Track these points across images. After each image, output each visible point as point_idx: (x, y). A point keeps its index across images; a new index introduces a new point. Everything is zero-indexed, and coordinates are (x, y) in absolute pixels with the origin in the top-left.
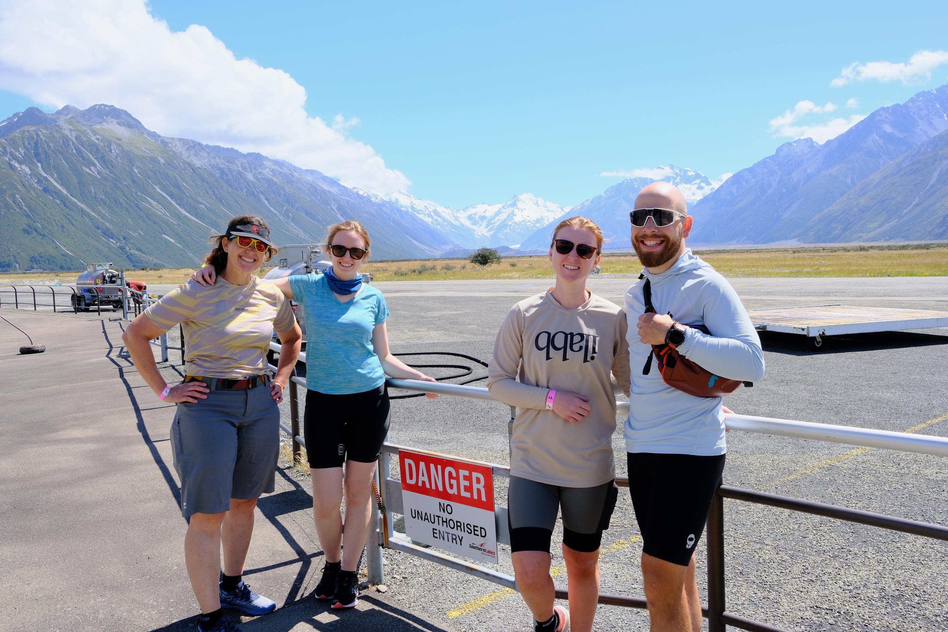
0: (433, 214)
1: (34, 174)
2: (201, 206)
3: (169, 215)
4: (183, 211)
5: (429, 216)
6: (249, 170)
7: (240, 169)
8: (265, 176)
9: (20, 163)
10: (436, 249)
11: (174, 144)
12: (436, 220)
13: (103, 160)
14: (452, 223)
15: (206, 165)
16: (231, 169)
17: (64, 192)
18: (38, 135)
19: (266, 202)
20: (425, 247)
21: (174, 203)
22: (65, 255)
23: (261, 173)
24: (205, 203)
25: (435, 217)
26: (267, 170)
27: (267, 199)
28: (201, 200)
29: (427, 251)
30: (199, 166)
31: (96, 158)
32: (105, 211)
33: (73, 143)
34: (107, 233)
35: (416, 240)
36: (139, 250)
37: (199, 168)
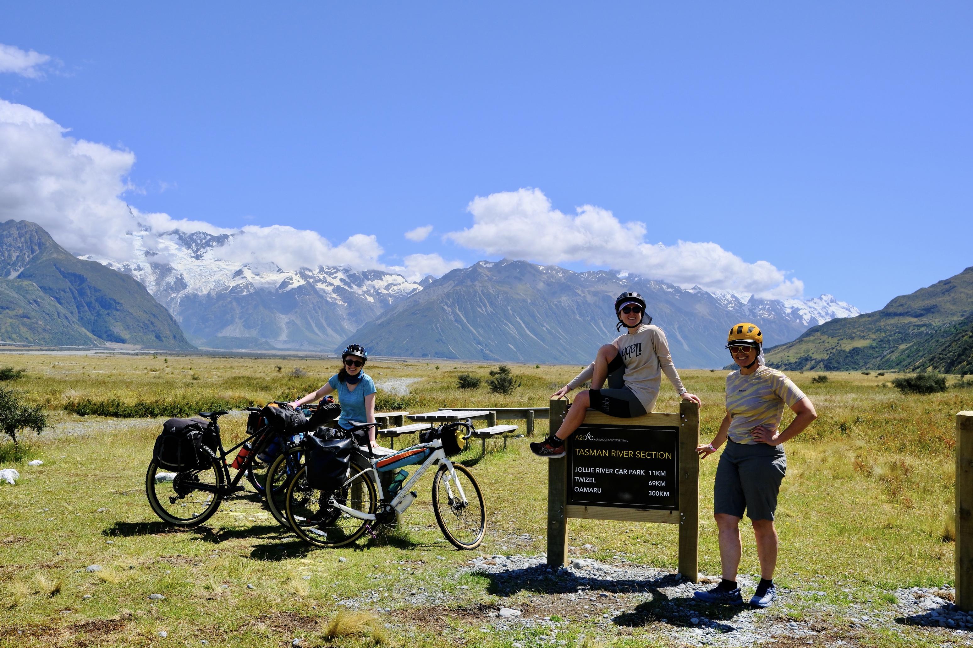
1: (454, 312)
9: (448, 307)
13: (491, 304)
17: (465, 321)
18: (460, 292)
22: (451, 352)
31: (488, 302)
32: (481, 331)
33: (479, 294)
34: (479, 343)
36: (491, 351)
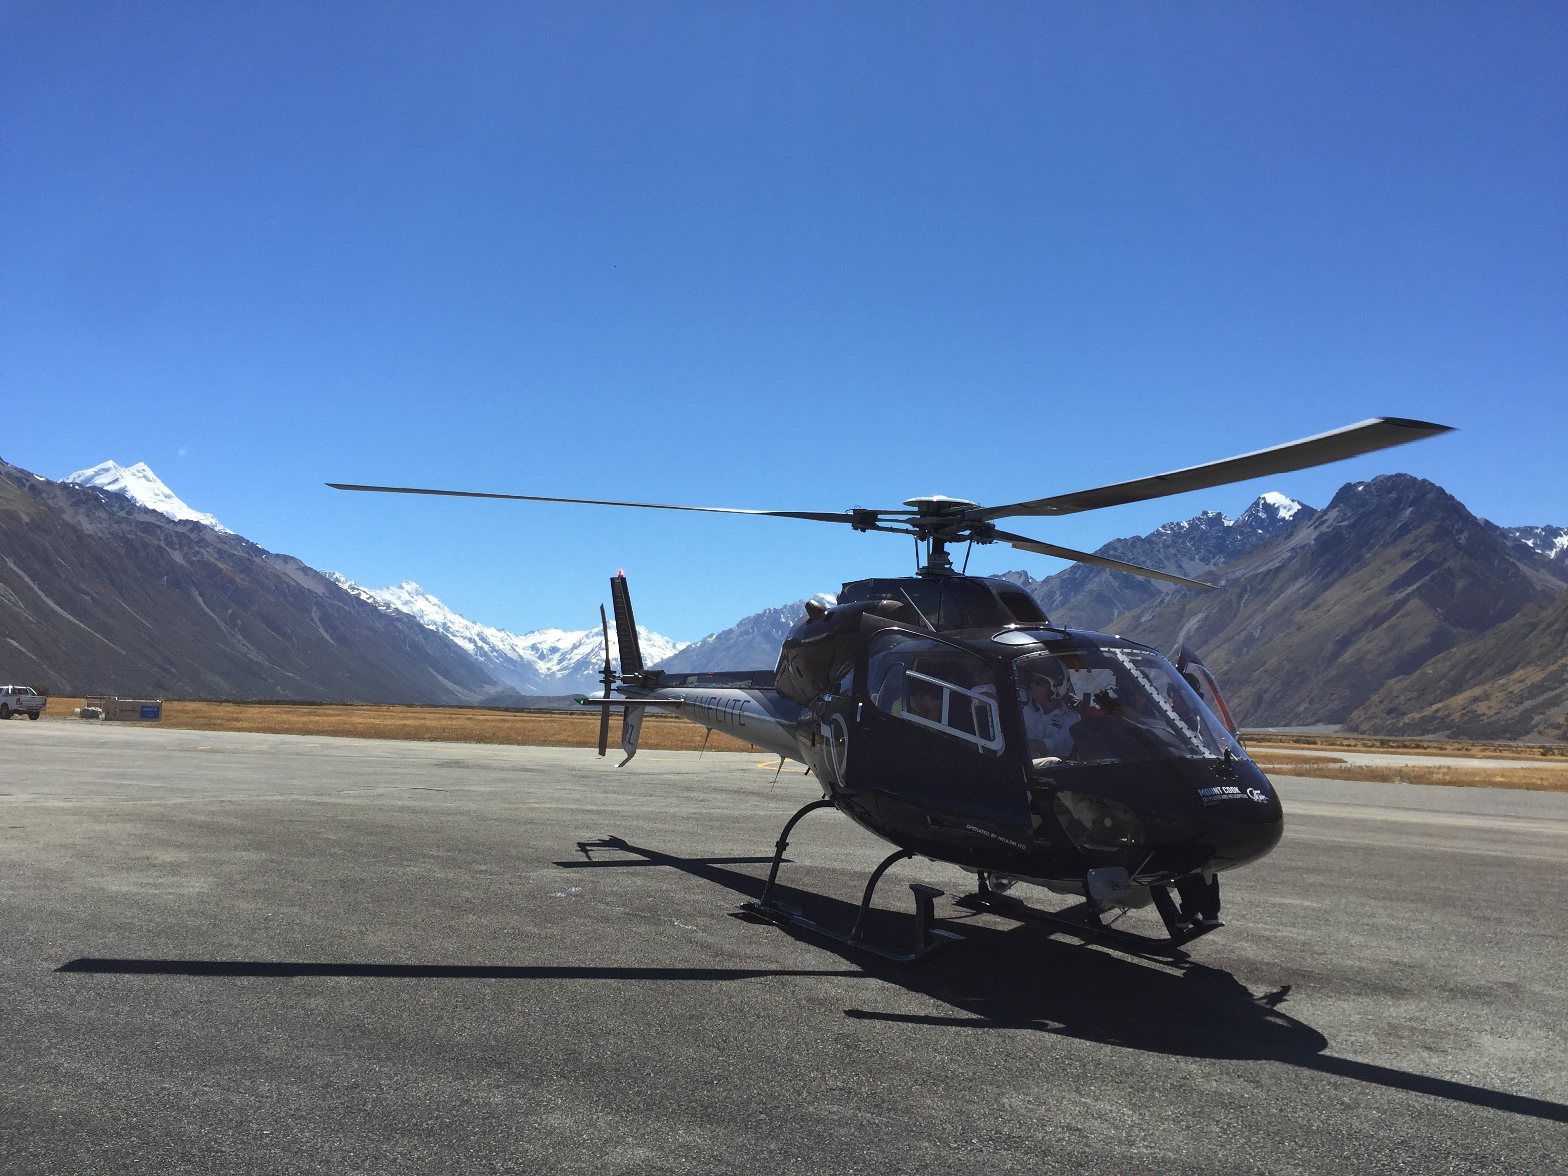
0: (477, 639)
2: (86, 598)
3: (22, 606)
4: (50, 602)
5: (471, 640)
6: (177, 547)
7: (162, 544)
8: (203, 558)
10: (474, 692)
11: (52, 495)
12: (481, 648)
14: (505, 654)
15: (103, 532)
16: (146, 542)
19: (199, 599)
20: (456, 687)
21: (36, 588)
23: (198, 552)
24: (91, 591)
25: (480, 643)
26: (210, 549)
27: (201, 594)
28: (84, 587)
29: (459, 695)
30: (92, 532)
35: (443, 676)
37: (89, 536)
